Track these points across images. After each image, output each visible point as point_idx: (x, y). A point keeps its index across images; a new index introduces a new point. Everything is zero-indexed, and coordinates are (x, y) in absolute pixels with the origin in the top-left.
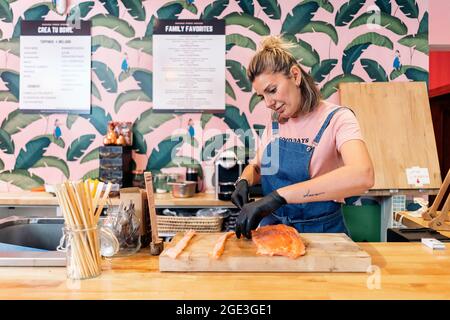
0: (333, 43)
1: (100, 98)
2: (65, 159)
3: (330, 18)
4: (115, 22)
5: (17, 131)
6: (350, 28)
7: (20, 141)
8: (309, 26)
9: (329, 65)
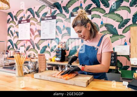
0: (129, 13)
1: (58, 35)
2: (50, 51)
3: (128, 4)
4: (62, 15)
5: (40, 44)
6: (135, 7)
7: (41, 47)
8: (119, 8)
9: (127, 21)
